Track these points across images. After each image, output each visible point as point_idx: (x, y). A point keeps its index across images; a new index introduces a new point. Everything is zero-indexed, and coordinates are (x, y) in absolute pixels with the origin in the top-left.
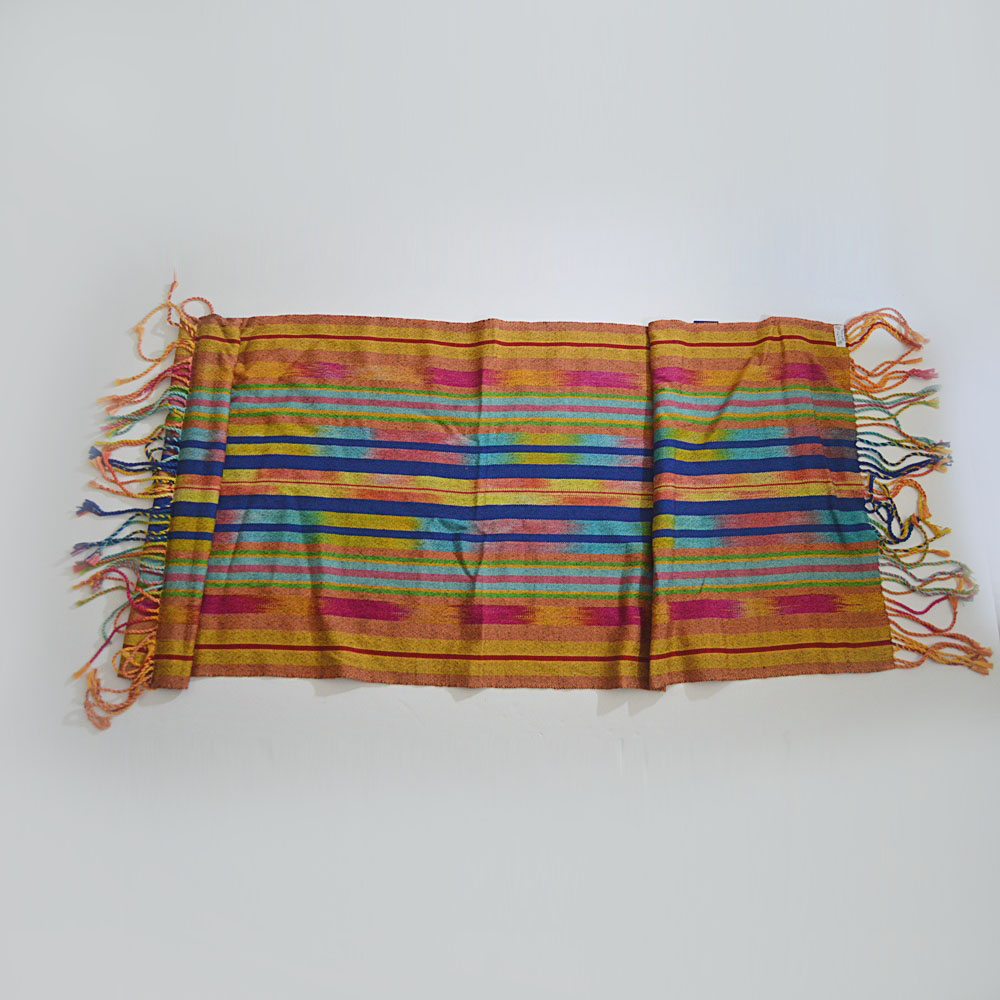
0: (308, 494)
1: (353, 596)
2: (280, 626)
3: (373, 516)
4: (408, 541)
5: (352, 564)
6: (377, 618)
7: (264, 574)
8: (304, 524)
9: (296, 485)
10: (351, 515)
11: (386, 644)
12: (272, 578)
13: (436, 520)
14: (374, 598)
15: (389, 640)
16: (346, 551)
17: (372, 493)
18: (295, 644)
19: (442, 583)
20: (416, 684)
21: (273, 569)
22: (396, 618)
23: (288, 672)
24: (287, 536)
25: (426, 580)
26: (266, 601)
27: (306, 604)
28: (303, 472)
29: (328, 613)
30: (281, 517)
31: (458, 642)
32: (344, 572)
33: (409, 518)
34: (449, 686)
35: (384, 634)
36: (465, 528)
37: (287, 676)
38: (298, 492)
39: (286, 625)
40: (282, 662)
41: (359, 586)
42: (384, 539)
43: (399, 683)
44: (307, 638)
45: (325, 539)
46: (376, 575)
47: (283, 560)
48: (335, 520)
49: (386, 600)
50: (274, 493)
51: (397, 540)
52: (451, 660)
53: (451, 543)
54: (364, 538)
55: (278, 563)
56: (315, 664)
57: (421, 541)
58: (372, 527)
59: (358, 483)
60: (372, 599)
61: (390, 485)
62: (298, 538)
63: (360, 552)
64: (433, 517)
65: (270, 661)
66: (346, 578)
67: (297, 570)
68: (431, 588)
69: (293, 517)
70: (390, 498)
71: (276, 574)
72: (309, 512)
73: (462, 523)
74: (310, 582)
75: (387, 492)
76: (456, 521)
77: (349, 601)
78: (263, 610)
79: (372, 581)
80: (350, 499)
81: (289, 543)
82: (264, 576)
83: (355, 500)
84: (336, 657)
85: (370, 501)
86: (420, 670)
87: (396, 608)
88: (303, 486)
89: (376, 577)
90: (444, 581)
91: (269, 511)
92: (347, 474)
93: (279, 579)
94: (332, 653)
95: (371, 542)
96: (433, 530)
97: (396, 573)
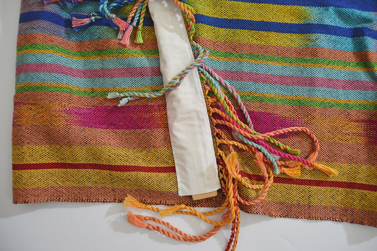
3: (248, 4)
4: (294, 36)
13: (331, 9)
14: (254, 107)
19: (341, 91)
20: (310, 218)
25: (322, 86)
31: (364, 167)
33: (295, 7)
34: (352, 222)
36: (369, 21)
42: (264, 33)
43: (286, 216)
49: (268, 111)
51: (281, 35)
52: (356, 191)
53: (350, 40)
54: (238, 31)
57: (314, 36)
58: (247, 17)
63: (234, 49)
64: (328, 6)
68: (328, 96)
73: (365, 14)
76: (358, 12)
79: (250, 87)
86: (315, 202)
89: (256, 81)
90: (344, 88)
96: (328, 22)
97: (282, 77)
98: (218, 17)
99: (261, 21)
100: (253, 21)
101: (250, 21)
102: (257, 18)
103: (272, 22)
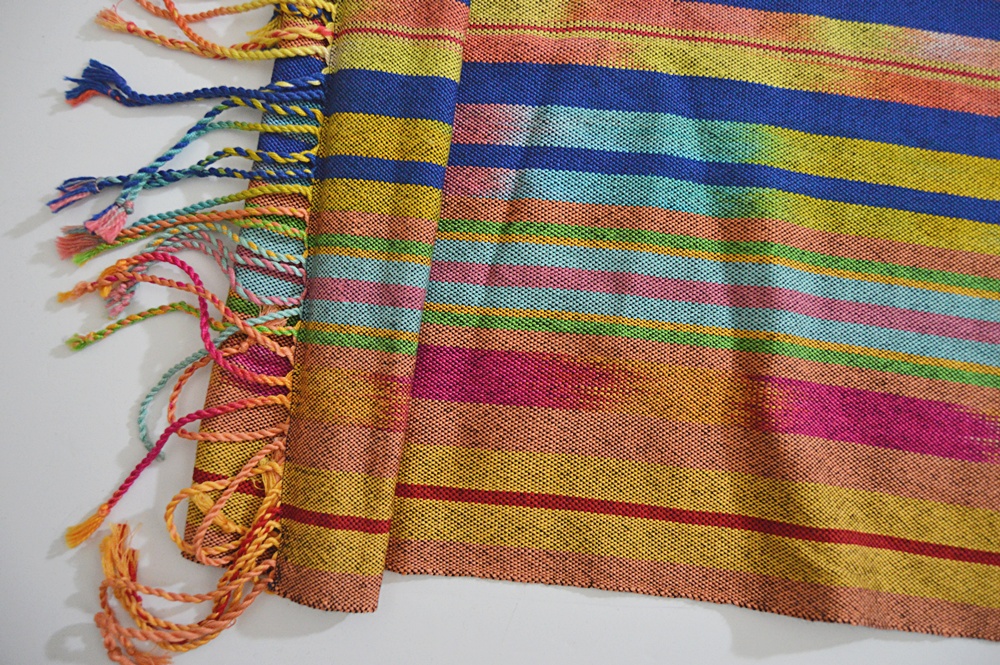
0: (723, 73)
1: (857, 382)
2: (642, 450)
3: (913, 152)
5: (851, 287)
6: (922, 448)
7: (595, 296)
8: (712, 158)
9: (684, 45)
10: (849, 142)
11: (946, 525)
12: (618, 312)
14: (916, 389)
15: (952, 513)
16: (832, 248)
17: (908, 84)
18: (684, 505)
21: (620, 283)
22: (976, 454)
23: (661, 582)
24: (663, 190)
26: (603, 376)
27: (719, 391)
28: (704, 10)
29: (795, 429)
30: (645, 133)
32: (829, 308)
35: (942, 496)
37: (659, 593)
38: (692, 64)
39: (654, 448)
40: (645, 553)
41: (874, 352)
42: (947, 222)
44: (720, 490)
45: (779, 206)
46: (921, 322)
47: (651, 260)
48: (802, 155)
49: (947, 399)
50: (622, 64)
51: (983, 227)
54: (889, 213)
55: (636, 268)
56: (742, 565)
58: (909, 182)
59: (866, 52)
60: (911, 394)
61: (962, 65)
62: (696, 198)
63: (879, 254)
65: (609, 547)
66: (838, 328)
67: (692, 292)
69: (679, 135)
70: (961, 102)
71: (628, 298)
72: (726, 126)
74: (729, 332)
75: (953, 88)
77: (844, 392)
78: (590, 402)
79: (910, 342)
80: (843, 99)
81: (671, 211)
82: (597, 304)
83: (861, 102)
84: (820, 560)
85: (902, 106)
87: (979, 425)
88: (708, 48)
89: (923, 330)
91: (608, 114)
92: (833, 23)
93: (641, 315)
94: (806, 548)
95: (904, 226)
97: (980, 324)
98: (844, 176)
99: (940, 194)
100: (922, 192)
101: (916, 191)
102: (931, 186)
103: (964, 197)
